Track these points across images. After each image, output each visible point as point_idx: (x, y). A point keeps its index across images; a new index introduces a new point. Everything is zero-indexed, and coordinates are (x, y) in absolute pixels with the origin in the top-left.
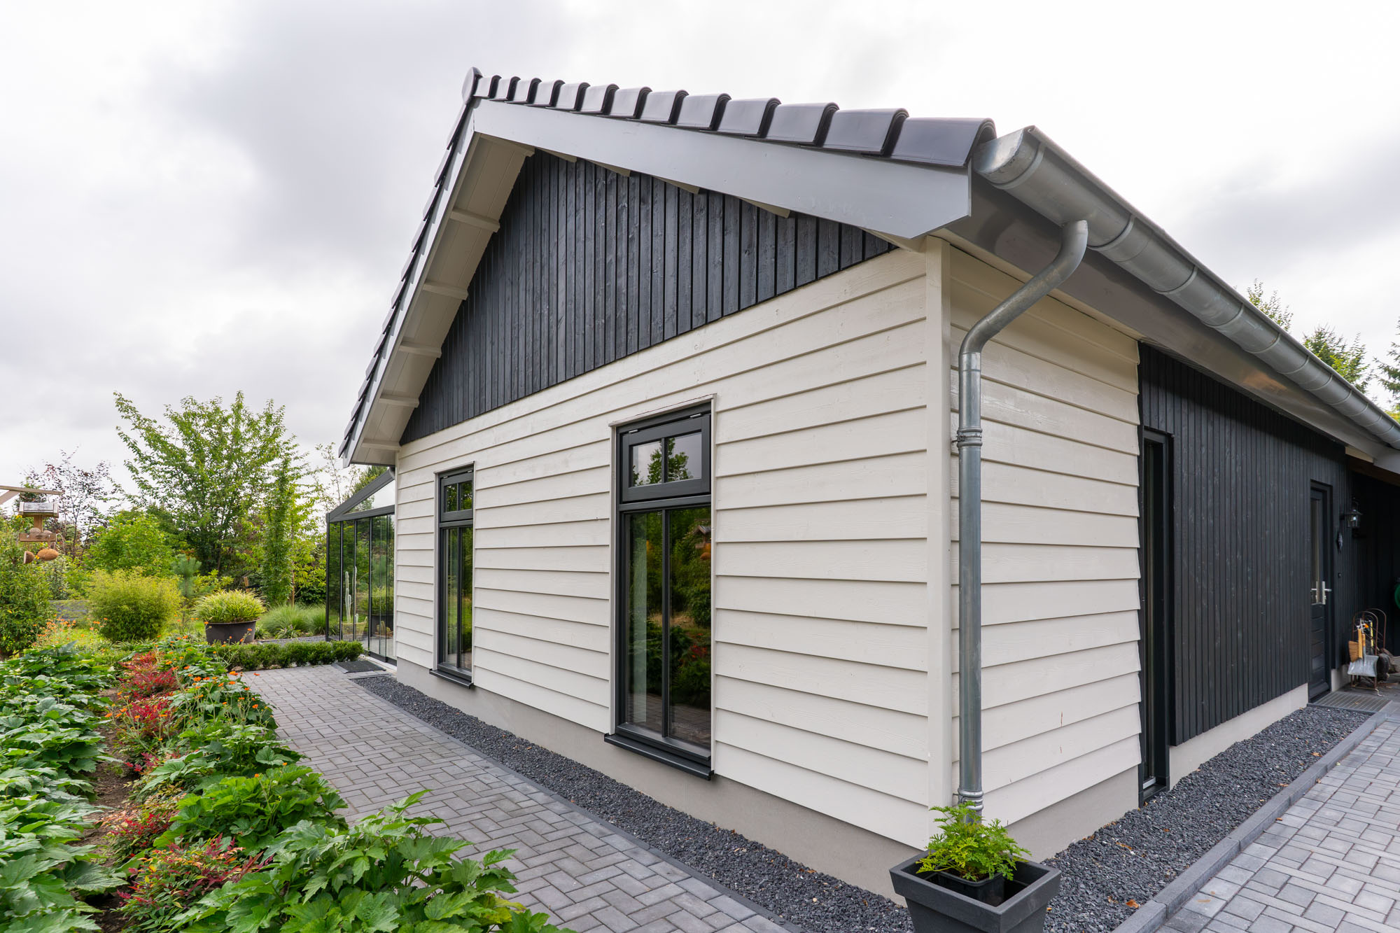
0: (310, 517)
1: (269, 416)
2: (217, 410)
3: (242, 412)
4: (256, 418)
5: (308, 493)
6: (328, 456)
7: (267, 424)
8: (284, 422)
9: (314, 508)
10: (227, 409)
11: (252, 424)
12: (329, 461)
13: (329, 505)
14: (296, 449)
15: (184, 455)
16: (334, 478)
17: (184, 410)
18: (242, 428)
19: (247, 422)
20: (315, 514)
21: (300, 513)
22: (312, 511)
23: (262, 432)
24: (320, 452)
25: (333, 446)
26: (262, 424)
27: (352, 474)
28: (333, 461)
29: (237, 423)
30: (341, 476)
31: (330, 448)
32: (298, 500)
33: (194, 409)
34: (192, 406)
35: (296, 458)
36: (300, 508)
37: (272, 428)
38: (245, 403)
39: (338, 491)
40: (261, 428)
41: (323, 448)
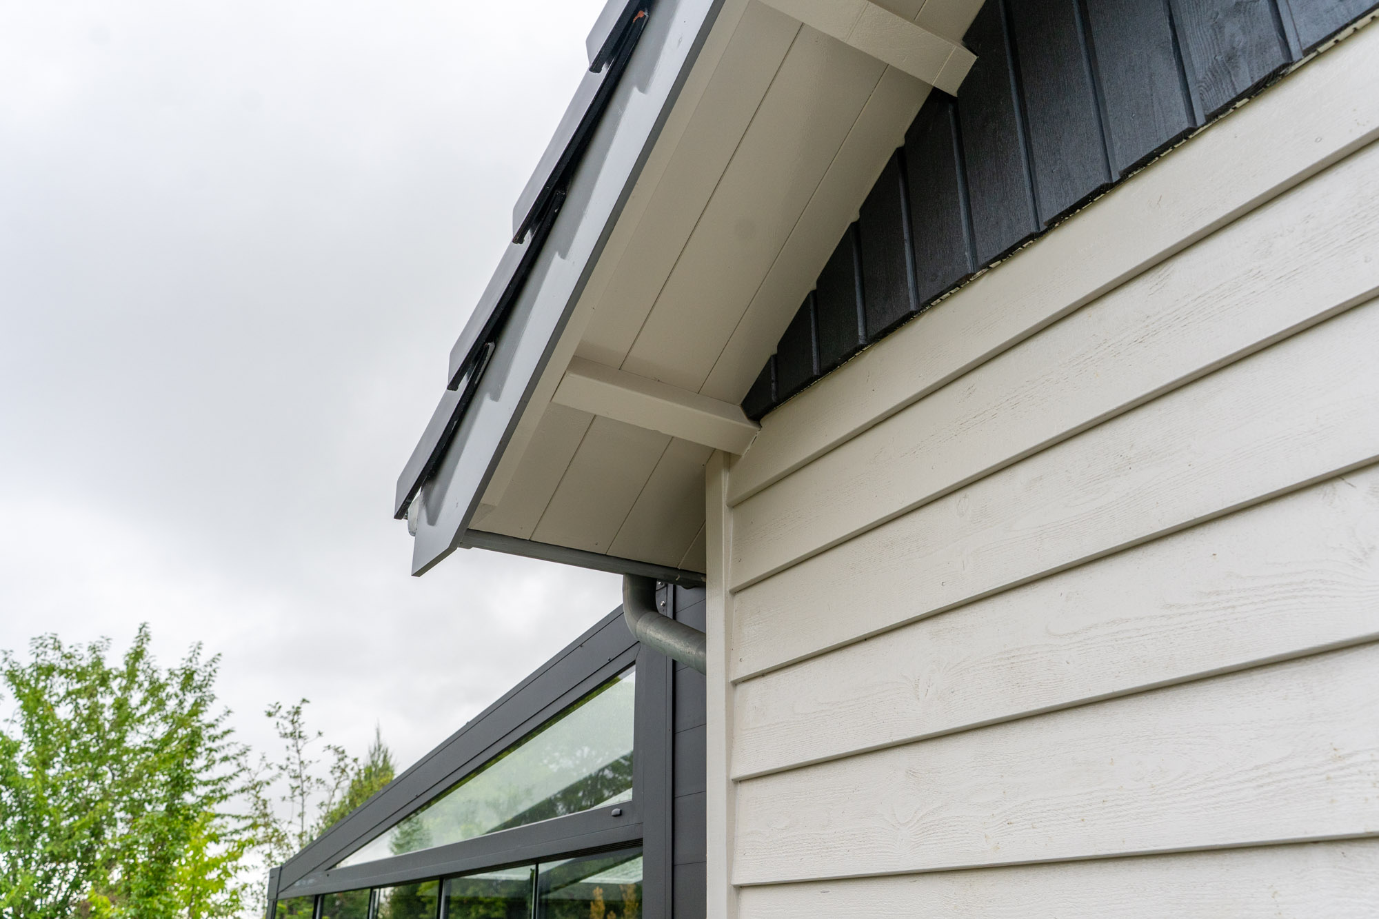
0: (231, 884)
1: (189, 676)
2: (98, 663)
3: (141, 665)
4: (163, 677)
5: (236, 832)
6: (290, 729)
7: (182, 689)
8: (215, 688)
9: (241, 862)
10: (115, 661)
11: (156, 688)
12: (290, 741)
13: (275, 853)
14: (227, 739)
15: (11, 749)
16: (295, 783)
17: (33, 659)
18: (136, 697)
19: (146, 684)
20: (242, 877)
21: (213, 875)
22: (236, 869)
23: (171, 705)
24: (273, 720)
25: (304, 707)
26: (173, 688)
27: (338, 774)
28: (300, 742)
29: (126, 689)
30: (313, 780)
31: (297, 712)
32: (211, 845)
33: (52, 657)
34: (50, 652)
35: (225, 759)
36: (214, 864)
37: (190, 699)
38: (150, 648)
39: (301, 815)
40: (169, 697)
41: (283, 712)
